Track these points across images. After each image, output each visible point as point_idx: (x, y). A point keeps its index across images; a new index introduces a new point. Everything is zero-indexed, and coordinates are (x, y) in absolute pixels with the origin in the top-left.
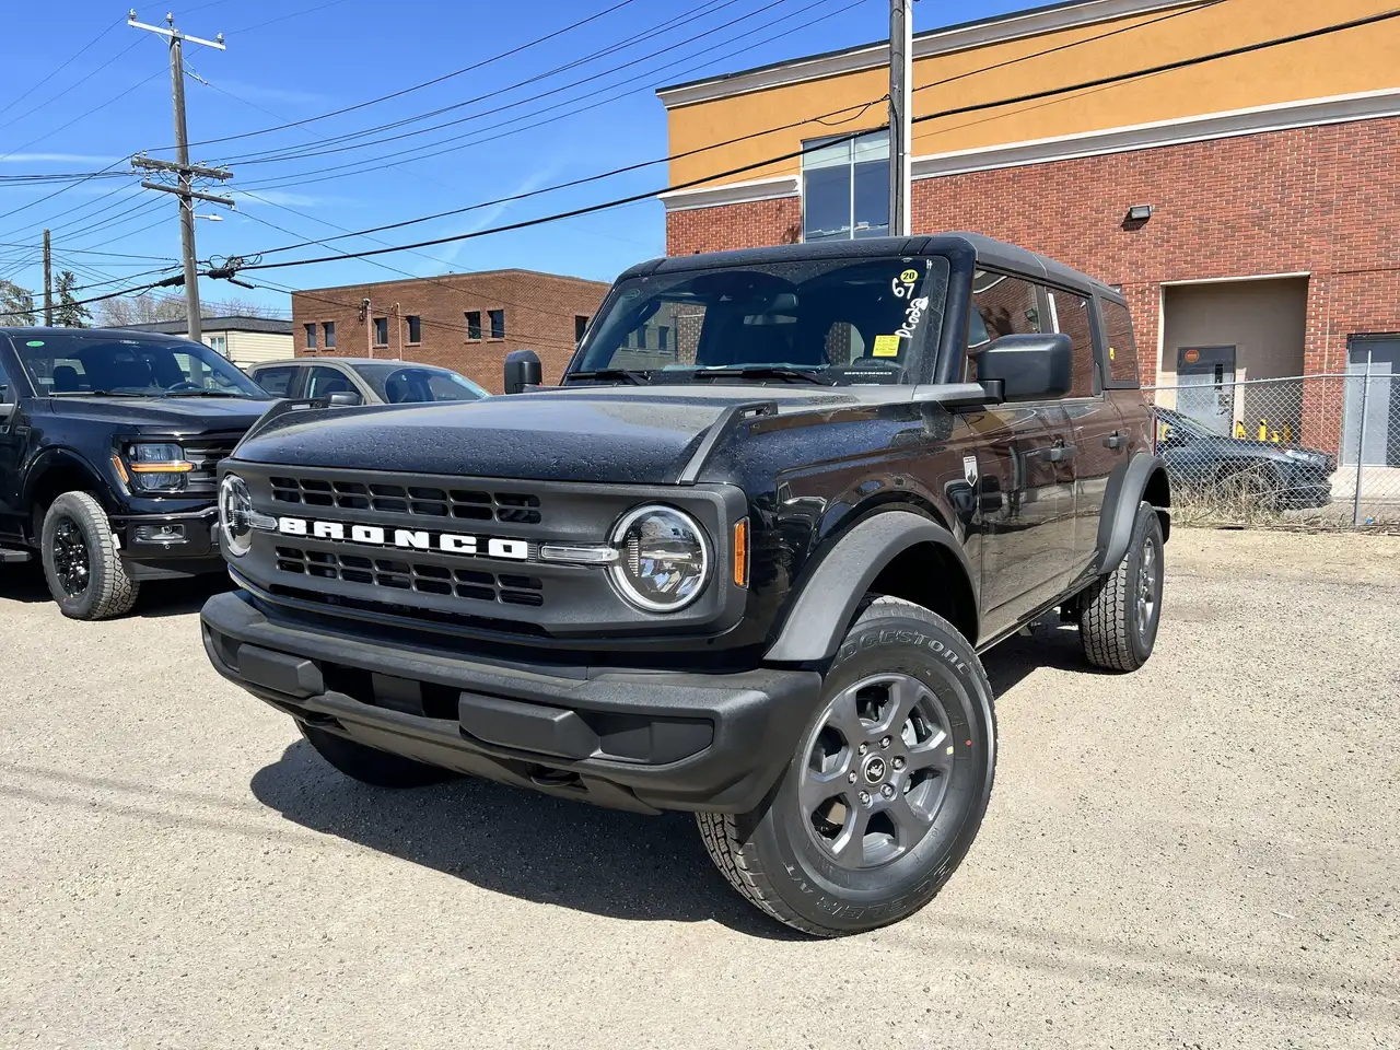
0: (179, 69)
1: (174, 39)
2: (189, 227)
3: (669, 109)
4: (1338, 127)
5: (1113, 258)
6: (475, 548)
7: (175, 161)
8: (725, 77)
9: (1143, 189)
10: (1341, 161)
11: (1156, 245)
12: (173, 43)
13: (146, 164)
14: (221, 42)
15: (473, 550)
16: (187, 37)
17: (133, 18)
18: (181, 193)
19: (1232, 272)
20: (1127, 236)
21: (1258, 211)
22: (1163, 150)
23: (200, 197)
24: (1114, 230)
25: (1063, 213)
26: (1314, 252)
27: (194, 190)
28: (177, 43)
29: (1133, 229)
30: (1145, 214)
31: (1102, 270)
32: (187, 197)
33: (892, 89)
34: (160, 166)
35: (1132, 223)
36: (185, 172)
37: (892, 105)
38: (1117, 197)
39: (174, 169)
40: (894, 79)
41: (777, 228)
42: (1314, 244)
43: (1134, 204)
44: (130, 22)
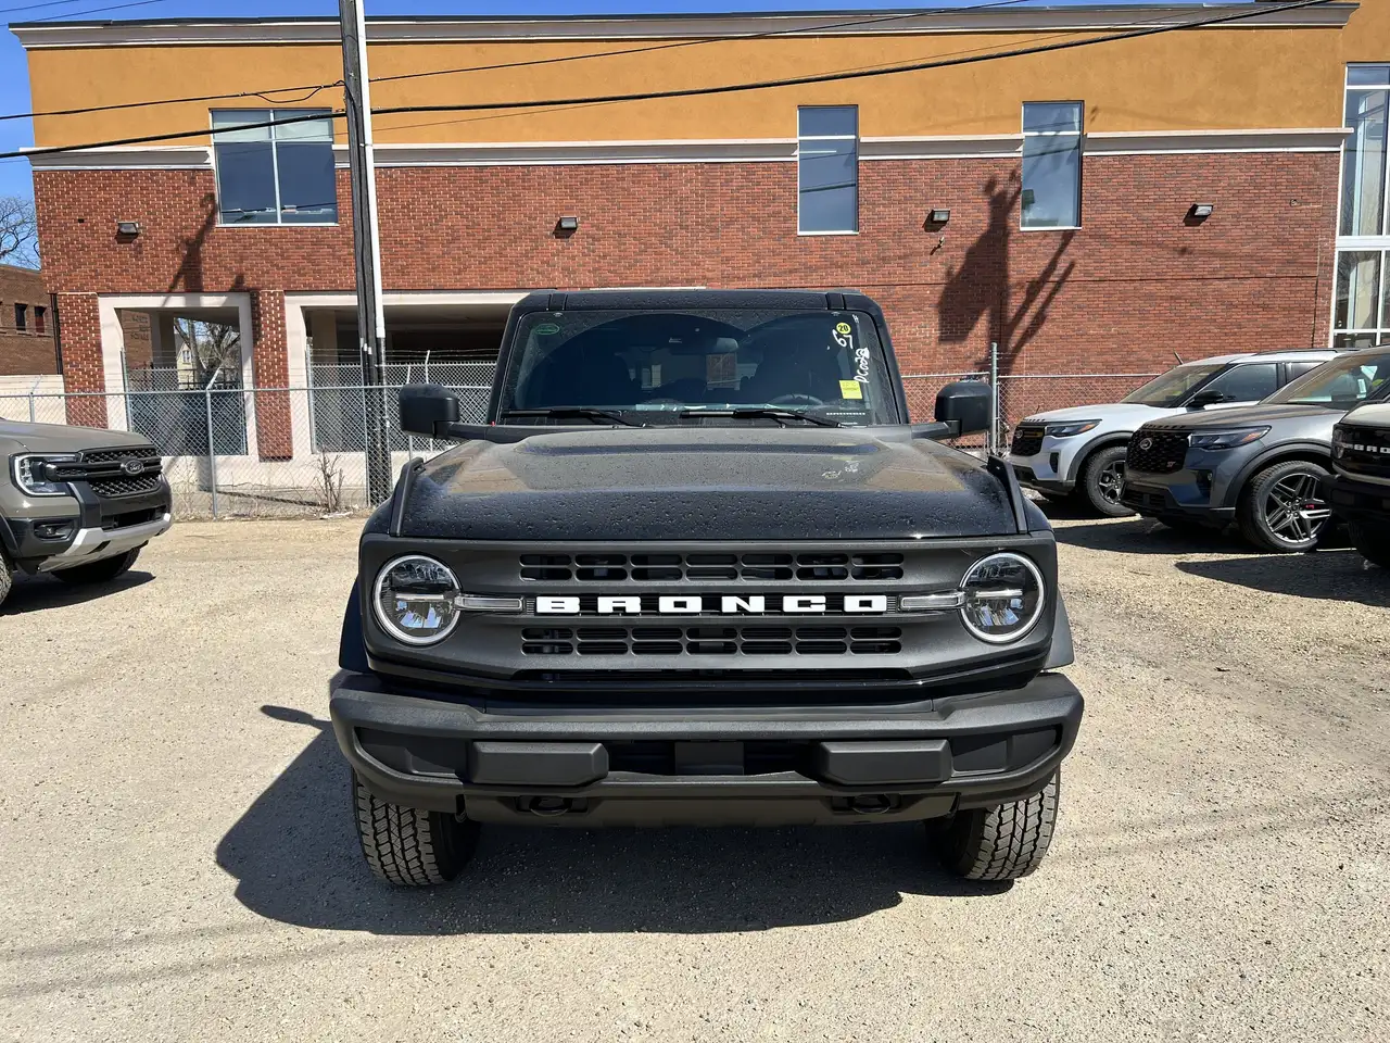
3: (28, 49)
4: (719, 166)
5: (548, 263)
6: (824, 606)
8: (106, 24)
9: (568, 201)
10: (723, 195)
11: (584, 255)
15: (822, 608)
19: (648, 283)
20: (557, 244)
21: (663, 231)
22: (584, 168)
24: (546, 236)
25: (498, 216)
26: (708, 270)
29: (563, 237)
30: (573, 225)
31: (538, 273)
33: (346, 76)
35: (562, 232)
37: (348, 91)
38: (547, 208)
40: (349, 65)
41: (186, 202)
42: (708, 263)
43: (562, 214)
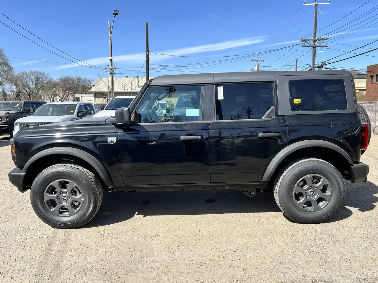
0: (316, 13)
1: (316, 5)
2: (314, 55)
7: (312, 38)
12: (315, 6)
13: (304, 41)
14: (329, 2)
16: (319, 4)
17: (305, 3)
18: (313, 46)
23: (318, 46)
27: (317, 45)
28: (316, 6)
32: (314, 47)
34: (308, 40)
36: (315, 41)
39: (312, 40)
44: (304, 4)
